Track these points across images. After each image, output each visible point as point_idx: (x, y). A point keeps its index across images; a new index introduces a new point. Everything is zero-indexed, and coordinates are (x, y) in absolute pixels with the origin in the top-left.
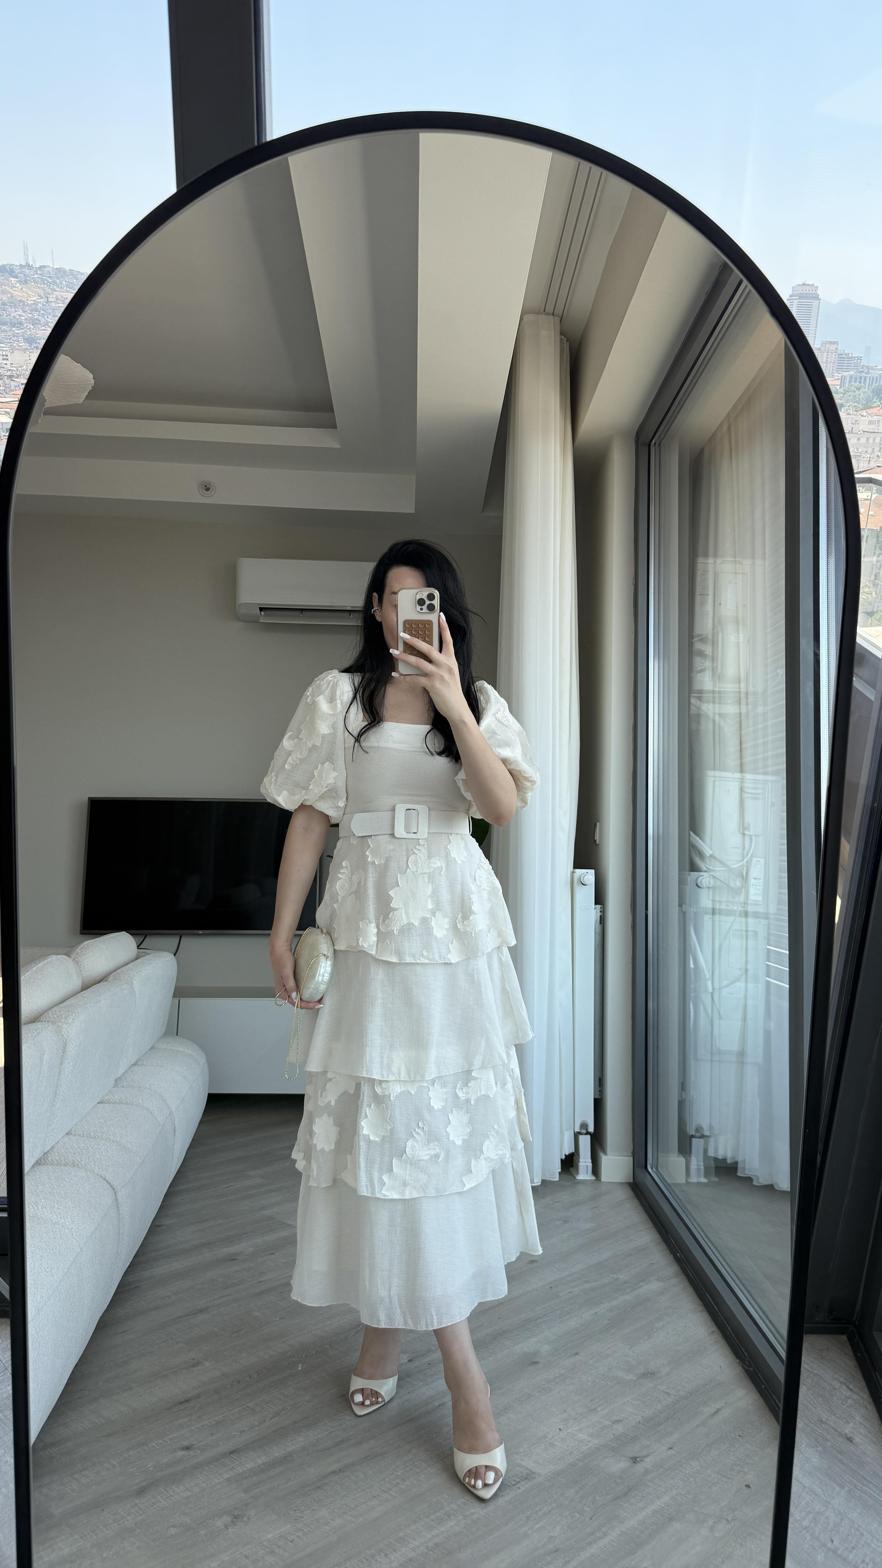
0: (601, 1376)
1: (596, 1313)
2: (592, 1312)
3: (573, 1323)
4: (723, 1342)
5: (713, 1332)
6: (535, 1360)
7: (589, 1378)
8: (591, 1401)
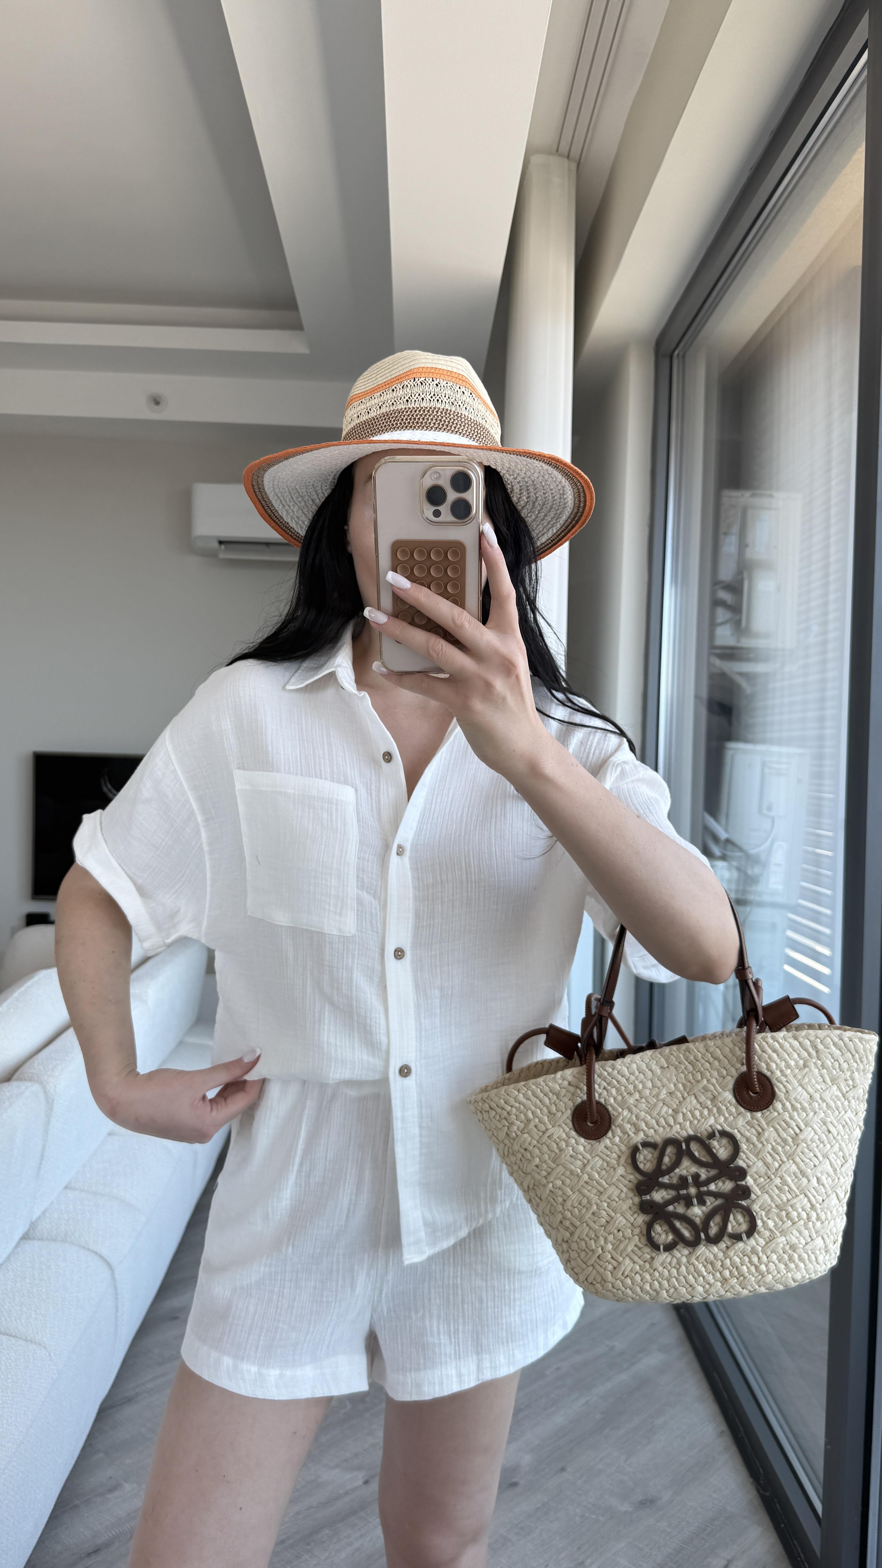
0: (590, 1506)
1: (587, 1402)
2: (583, 1400)
3: (559, 1419)
4: (734, 1448)
5: (722, 1432)
6: (514, 1480)
7: (578, 1511)
8: (579, 1548)
